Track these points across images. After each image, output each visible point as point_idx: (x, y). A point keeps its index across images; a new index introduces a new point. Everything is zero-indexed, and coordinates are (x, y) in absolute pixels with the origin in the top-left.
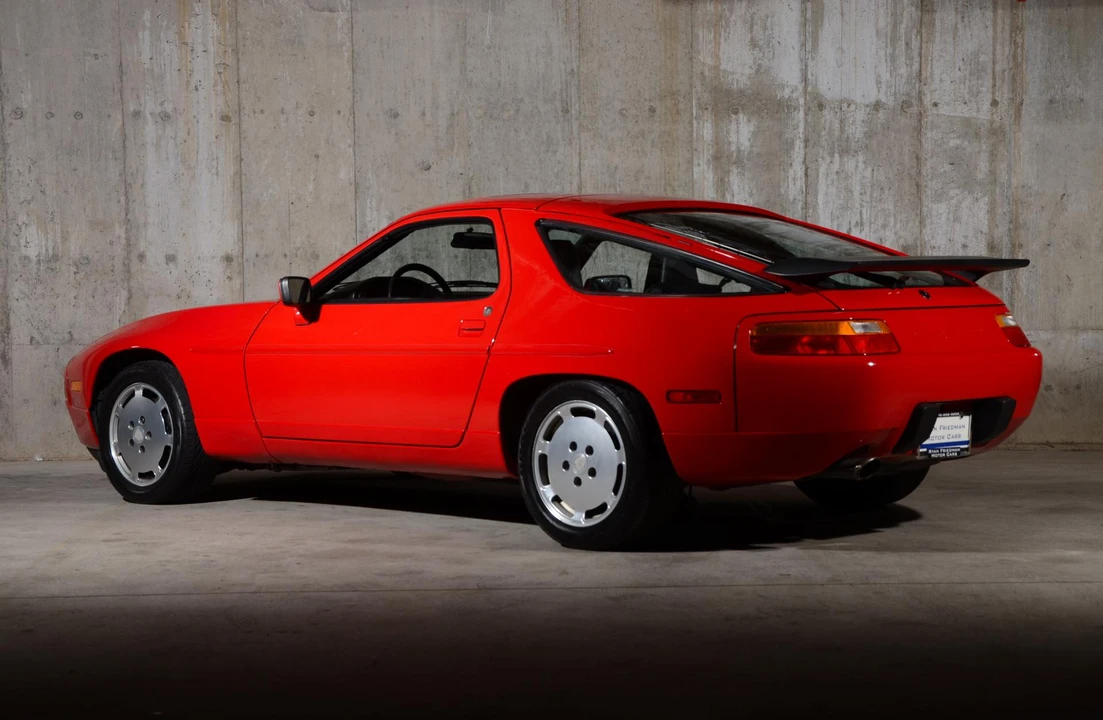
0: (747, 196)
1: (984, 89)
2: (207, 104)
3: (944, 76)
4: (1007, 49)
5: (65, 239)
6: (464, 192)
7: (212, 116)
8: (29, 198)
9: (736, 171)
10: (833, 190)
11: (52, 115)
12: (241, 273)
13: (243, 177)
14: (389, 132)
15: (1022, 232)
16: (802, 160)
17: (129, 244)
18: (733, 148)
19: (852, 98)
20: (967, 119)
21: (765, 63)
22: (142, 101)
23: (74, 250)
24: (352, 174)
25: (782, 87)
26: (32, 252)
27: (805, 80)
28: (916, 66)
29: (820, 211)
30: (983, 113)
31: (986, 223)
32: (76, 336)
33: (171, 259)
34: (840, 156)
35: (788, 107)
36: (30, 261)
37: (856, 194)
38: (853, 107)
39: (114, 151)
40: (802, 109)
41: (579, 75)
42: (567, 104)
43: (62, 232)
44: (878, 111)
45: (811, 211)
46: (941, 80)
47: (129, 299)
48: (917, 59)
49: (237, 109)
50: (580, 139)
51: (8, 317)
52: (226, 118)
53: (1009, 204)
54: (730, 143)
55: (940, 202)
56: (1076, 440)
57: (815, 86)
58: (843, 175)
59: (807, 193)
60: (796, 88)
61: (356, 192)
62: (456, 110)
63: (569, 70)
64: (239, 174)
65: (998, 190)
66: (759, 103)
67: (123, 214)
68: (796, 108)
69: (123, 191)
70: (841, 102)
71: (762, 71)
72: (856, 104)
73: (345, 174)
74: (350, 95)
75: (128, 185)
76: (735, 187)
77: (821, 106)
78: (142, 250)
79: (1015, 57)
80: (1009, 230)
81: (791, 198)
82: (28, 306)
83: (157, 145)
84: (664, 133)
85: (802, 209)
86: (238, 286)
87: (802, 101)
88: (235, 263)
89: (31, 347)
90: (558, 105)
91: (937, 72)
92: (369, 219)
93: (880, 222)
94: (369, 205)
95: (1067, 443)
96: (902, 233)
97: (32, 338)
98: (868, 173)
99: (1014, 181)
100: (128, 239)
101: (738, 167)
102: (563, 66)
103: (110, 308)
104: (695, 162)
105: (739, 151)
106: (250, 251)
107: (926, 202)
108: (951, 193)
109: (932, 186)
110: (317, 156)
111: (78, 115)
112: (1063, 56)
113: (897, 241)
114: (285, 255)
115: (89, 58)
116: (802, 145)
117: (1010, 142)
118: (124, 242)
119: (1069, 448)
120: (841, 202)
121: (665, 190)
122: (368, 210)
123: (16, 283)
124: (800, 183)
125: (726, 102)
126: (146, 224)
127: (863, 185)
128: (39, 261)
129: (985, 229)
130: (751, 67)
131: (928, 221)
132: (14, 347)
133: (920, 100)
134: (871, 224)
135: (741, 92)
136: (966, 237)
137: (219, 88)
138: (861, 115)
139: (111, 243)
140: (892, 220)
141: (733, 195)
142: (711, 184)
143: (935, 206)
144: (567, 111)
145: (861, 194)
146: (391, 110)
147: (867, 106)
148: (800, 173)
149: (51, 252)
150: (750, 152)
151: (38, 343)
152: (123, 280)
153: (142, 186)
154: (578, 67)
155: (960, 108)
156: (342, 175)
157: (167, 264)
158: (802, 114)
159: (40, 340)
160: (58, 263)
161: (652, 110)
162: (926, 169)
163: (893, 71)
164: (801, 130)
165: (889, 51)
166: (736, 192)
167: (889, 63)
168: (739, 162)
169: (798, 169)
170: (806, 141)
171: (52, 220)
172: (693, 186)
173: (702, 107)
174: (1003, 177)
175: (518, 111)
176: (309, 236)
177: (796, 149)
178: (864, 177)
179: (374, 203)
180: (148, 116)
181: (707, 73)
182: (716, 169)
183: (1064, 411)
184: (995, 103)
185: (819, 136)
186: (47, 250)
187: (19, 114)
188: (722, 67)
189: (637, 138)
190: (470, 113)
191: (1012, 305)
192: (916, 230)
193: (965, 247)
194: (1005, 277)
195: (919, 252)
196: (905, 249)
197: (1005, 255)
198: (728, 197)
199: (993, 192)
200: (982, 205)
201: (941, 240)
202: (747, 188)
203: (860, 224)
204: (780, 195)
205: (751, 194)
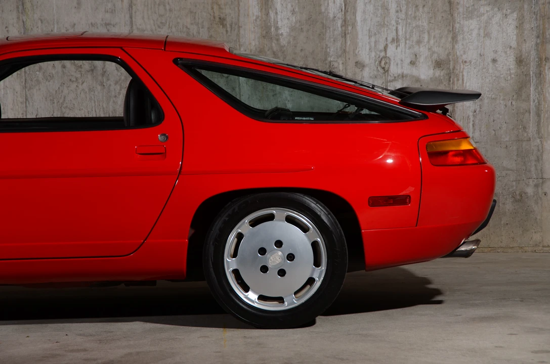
0: (290, 14)
6: (18, 7)
10: (370, 8)
29: (359, 28)
31: (515, 38)
45: (350, 28)
53: (536, 19)
55: (471, 18)
65: (526, 6)
76: (279, 6)
80: (537, 44)
81: (331, 15)
93: (415, 38)
96: (435, 49)
107: (458, 19)
108: (482, 10)
113: (431, 56)
120: (378, 19)
121: (212, 8)
127: (399, 4)
129: (514, 44)
131: (460, 37)
134: (406, 40)
141: (276, 13)
143: (466, 23)
145: (397, 12)
191: (539, 115)
192: (449, 46)
193: (494, 61)
194: (532, 89)
195: (451, 67)
196: (438, 64)
197: (533, 69)
198: (272, 15)
199: (522, 8)
200: (511, 21)
201: (472, 55)
202: (289, 6)
203: (396, 40)
204: (320, 13)
205: (293, 12)
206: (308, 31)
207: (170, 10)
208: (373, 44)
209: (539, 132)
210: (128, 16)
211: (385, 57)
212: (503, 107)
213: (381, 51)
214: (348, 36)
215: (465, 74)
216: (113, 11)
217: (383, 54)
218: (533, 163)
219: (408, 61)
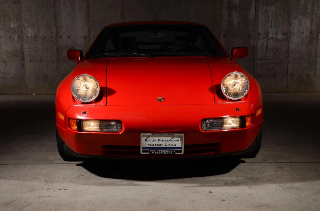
5: (39, 31)
8: (28, 19)
9: (234, 11)
12: (89, 42)
16: (254, 7)
17: (57, 33)
18: (234, 4)
23: (41, 34)
24: (121, 12)
26: (29, 35)
32: (43, 59)
33: (69, 37)
34: (266, 6)
36: (29, 38)
37: (271, 17)
39: (52, 5)
43: (38, 29)
47: (57, 49)
50: (188, 1)
51: (23, 54)
58: (267, 12)
59: (255, 17)
64: (88, 12)
67: (55, 24)
69: (55, 17)
75: (56, 15)
78: (61, 35)
82: (29, 51)
83: (64, 4)
86: (89, 45)
88: (87, 38)
89: (30, 62)
97: (30, 60)
98: (274, 11)
103: (52, 51)
104: (222, 8)
106: (92, 35)
110: (111, 7)
116: (255, 2)
118: (56, 32)
123: (25, 44)
124: (254, 14)
126: (61, 27)
128: (31, 38)
132: (25, 63)
136: (303, 30)
140: (281, 25)
142: (227, 15)
148: (254, 11)
150: (239, 5)
151: (32, 61)
152: (55, 43)
156: (118, 13)
157: (68, 39)
159: (33, 60)
160: (37, 38)
162: (292, 10)
166: (234, 17)
168: (235, 8)
169: (253, 10)
171: (35, 25)
172: (221, 16)
174: (316, 11)
177: (253, 4)
178: (273, 12)
182: (228, 11)
186: (34, 34)
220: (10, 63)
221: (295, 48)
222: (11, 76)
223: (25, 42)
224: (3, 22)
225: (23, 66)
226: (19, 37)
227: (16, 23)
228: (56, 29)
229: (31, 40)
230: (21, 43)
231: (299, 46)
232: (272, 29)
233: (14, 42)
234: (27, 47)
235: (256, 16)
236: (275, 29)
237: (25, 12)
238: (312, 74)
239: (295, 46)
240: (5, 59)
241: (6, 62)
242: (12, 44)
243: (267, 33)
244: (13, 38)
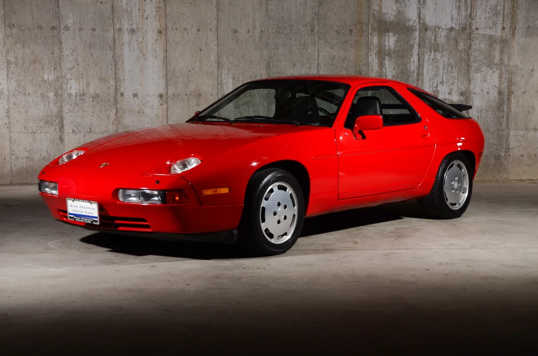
0: (392, 70)
1: (499, 22)
2: (152, 26)
3: (482, 16)
4: (510, 4)
5: (88, 86)
6: (266, 67)
7: (153, 31)
8: (72, 67)
9: (388, 59)
10: (431, 67)
11: (82, 29)
12: (167, 102)
13: (168, 59)
14: (233, 39)
15: (513, 86)
16: (417, 53)
17: (116, 89)
18: (387, 48)
19: (440, 25)
20: (491, 35)
21: (402, 9)
22: (122, 24)
23: (92, 91)
24: (216, 58)
25: (409, 20)
26: (73, 92)
27: (419, 17)
28: (469, 11)
29: (425, 77)
30: (498, 33)
31: (498, 82)
32: (92, 130)
33: (135, 95)
34: (434, 52)
35: (412, 30)
36: (72, 96)
37: (441, 69)
38: (440, 30)
39: (110, 46)
40: (418, 31)
41: (318, 14)
42: (313, 27)
43: (87, 83)
44: (451, 32)
45: (420, 77)
46: (480, 18)
47: (116, 113)
48: (470, 8)
49: (165, 27)
50: (318, 43)
51: (62, 121)
52: (160, 32)
53: (508, 73)
54: (385, 46)
55: (478, 73)
56: (533, 179)
57: (424, 20)
58: (435, 61)
59: (419, 69)
60: (416, 21)
61: (218, 66)
62: (263, 29)
63: (314, 12)
64: (166, 57)
65: (503, 68)
66: (398, 28)
67: (114, 75)
68: (415, 30)
69: (114, 64)
70: (435, 27)
71: (401, 13)
72: (442, 28)
73: (213, 58)
74: (216, 22)
75: (116, 62)
76: (387, 66)
77: (426, 29)
78: (122, 91)
79: (513, 7)
80: (508, 85)
81: (412, 71)
82: (71, 116)
83: (129, 44)
84: (356, 41)
85: (417, 76)
86: (165, 108)
87: (418, 27)
88: (164, 97)
89: (73, 134)
90: (309, 28)
91: (478, 14)
92: (224, 78)
93: (451, 82)
94: (224, 72)
95: (530, 180)
96: (461, 87)
97: (73, 130)
98: (446, 60)
99: (511, 63)
100: (116, 86)
101: (388, 57)
102: (311, 10)
103: (108, 117)
104: (370, 54)
105: (389, 49)
106: (171, 92)
107: (472, 72)
108: (483, 69)
109: (475, 65)
110: (201, 50)
111: (94, 30)
112: (535, 7)
113: (459, 90)
114: (186, 95)
115: (98, 4)
116: (417, 47)
117: (509, 46)
118: (114, 87)
119: (531, 182)
120: (434, 72)
121: (356, 67)
122: (224, 74)
123: (66, 106)
124: (416, 64)
125: (384, 27)
126: (124, 80)
127: (444, 65)
128: (76, 96)
129: (497, 85)
130: (395, 11)
131: (472, 82)
132: (65, 134)
133: (470, 26)
134: (447, 82)
135: (391, 23)
137: (157, 18)
138: (444, 33)
139: (109, 88)
140: (456, 81)
141: (386, 69)
142: (376, 64)
143: (475, 75)
144: (313, 31)
145: (443, 69)
146: (234, 29)
147: (447, 29)
149: (81, 92)
150: (394, 50)
151: (76, 132)
152: (113, 105)
153: (122, 62)
154: (318, 11)
155: (488, 30)
156: (212, 58)
157: (134, 98)
158: (418, 33)
159: (77, 131)
160: (85, 97)
161: (351, 31)
162: (472, 58)
163: (459, 13)
164: (417, 40)
165: (457, 4)
166: (387, 67)
167: (457, 10)
168: (389, 54)
169: (415, 58)
170: (419, 45)
171: (82, 77)
172: (369, 65)
173: (373, 29)
174: (506, 61)
175: (291, 30)
176: (197, 86)
177: (415, 49)
178: (444, 62)
179: (226, 72)
180: (125, 30)
181: (376, 14)
182: (379, 58)
183: (529, 166)
184: (503, 28)
185: (425, 43)
186: (80, 91)
187: (67, 28)
188: (383, 11)
189: (344, 43)
190: (270, 31)
191: (508, 119)
192: (467, 85)
193: (488, 93)
194: (505, 106)
195: (468, 95)
196: (462, 94)
197: (506, 97)
198: (384, 70)
199: (501, 68)
200: (496, 74)
201: (477, 90)
202: (392, 66)
203: (442, 83)
204: (407, 69)
205: (394, 69)
206: (401, 78)
207: (337, 68)
208: (431, 84)
209: (507, 126)
210: (316, 70)
211: (437, 90)
212: (491, 115)
213: (435, 88)
214: (419, 80)
215: (474, 99)
216: (310, 68)
217: (436, 89)
218: (504, 141)
219: (448, 92)
220: (40, 134)
221: (477, 115)
222: (41, 155)
223: (66, 103)
224: (32, 72)
225: (61, 140)
226: (56, 95)
227: (52, 73)
228: (115, 84)
229: (76, 99)
230: (59, 104)
231: (483, 112)
232: (444, 87)
233: (49, 103)
234: (69, 110)
235: (420, 66)
236: (448, 86)
237: (68, 56)
238: (502, 154)
239: (478, 112)
240: (33, 128)
241: (34, 133)
242: (45, 105)
243: (436, 93)
244: (48, 96)
